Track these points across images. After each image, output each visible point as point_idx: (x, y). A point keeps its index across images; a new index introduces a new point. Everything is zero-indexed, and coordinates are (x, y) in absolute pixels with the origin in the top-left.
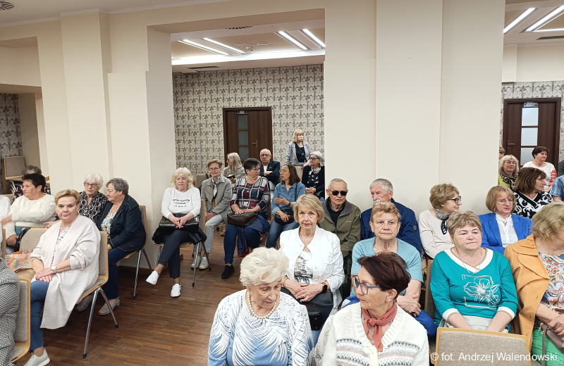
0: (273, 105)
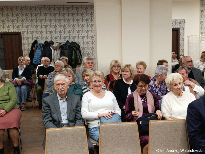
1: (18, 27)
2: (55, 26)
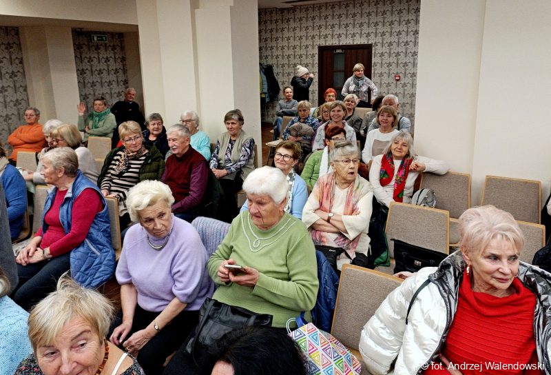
0: (374, 42)
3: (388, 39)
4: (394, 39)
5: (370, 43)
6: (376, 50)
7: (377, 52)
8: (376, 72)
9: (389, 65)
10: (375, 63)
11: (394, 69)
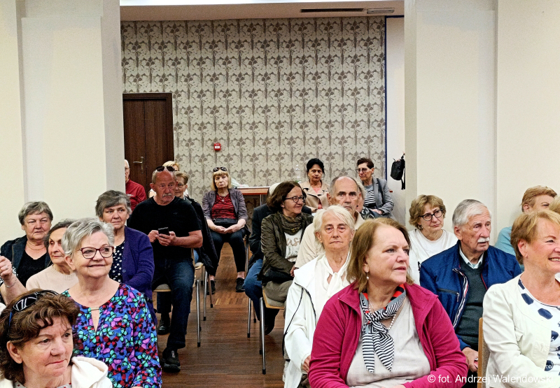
1: (164, 78)
2: (266, 77)
3: (196, 85)
4: (207, 86)
5: (167, 91)
6: (180, 104)
7: (180, 107)
8: (181, 139)
9: (202, 126)
10: (177, 124)
11: (210, 134)
